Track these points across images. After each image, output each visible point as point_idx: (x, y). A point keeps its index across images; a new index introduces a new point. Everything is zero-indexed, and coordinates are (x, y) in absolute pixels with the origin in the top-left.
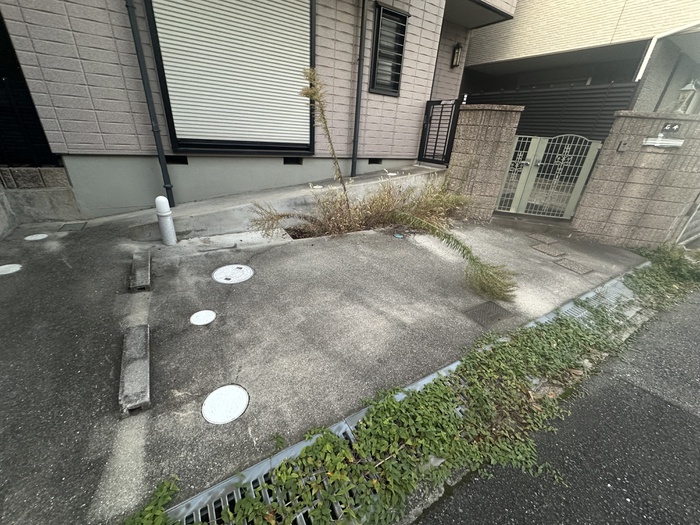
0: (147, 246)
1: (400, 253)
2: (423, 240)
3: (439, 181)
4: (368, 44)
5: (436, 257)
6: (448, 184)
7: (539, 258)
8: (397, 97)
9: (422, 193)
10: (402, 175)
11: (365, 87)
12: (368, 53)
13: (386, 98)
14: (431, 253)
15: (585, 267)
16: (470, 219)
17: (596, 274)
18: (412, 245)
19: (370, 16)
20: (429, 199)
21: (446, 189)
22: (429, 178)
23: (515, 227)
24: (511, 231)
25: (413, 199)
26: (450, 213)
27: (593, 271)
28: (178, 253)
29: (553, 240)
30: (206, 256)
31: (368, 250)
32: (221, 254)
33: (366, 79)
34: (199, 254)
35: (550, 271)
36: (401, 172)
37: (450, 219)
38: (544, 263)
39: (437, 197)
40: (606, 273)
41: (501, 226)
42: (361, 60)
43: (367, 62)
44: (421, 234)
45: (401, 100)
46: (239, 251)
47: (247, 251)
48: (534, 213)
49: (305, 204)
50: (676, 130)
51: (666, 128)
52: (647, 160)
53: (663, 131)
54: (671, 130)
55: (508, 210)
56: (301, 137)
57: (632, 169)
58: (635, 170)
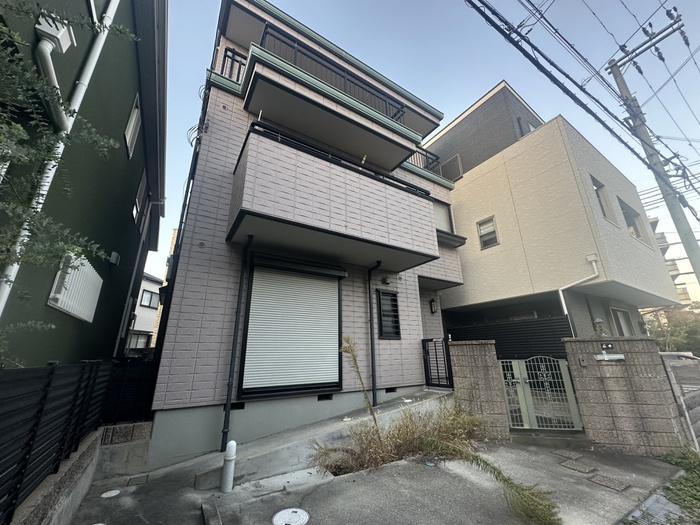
0: (208, 495)
1: (437, 482)
2: (454, 467)
3: (450, 404)
4: (375, 311)
5: (472, 484)
6: (459, 406)
7: (572, 476)
8: (399, 338)
9: (440, 417)
10: (417, 401)
11: (376, 336)
12: (375, 316)
13: (392, 341)
14: (465, 480)
15: (621, 483)
16: (490, 439)
17: (635, 489)
18: (446, 474)
19: (374, 296)
20: (448, 422)
21: (459, 412)
22: (441, 402)
23: (536, 444)
24: (533, 448)
25: (434, 424)
26: (470, 435)
27: (630, 486)
28: (236, 500)
29: (578, 455)
30: (262, 501)
31: (406, 483)
32: (274, 498)
33: (376, 331)
34: (254, 500)
35: (587, 489)
36: (415, 398)
37: (472, 441)
38: (579, 482)
39: (454, 420)
40: (645, 488)
41: (523, 444)
42: (371, 321)
43: (376, 321)
44: (450, 460)
45: (402, 341)
46: (289, 493)
47: (297, 493)
48: (547, 427)
49: (341, 437)
50: (612, 348)
51: (604, 347)
52: (608, 371)
53: (603, 349)
54: (608, 348)
55: (522, 426)
56: (332, 377)
57: (602, 379)
58: (605, 380)
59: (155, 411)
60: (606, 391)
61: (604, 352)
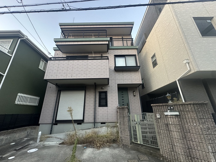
4: (98, 98)
8: (107, 107)
11: (97, 106)
13: (104, 107)
19: (98, 93)
33: (98, 104)
41: (133, 149)
43: (98, 101)
48: (147, 144)
50: (173, 109)
51: (169, 108)
52: (171, 121)
53: (169, 109)
54: (171, 109)
55: (137, 142)
56: (81, 118)
57: (167, 125)
58: (169, 125)
59: (40, 124)
60: (169, 131)
61: (169, 111)
